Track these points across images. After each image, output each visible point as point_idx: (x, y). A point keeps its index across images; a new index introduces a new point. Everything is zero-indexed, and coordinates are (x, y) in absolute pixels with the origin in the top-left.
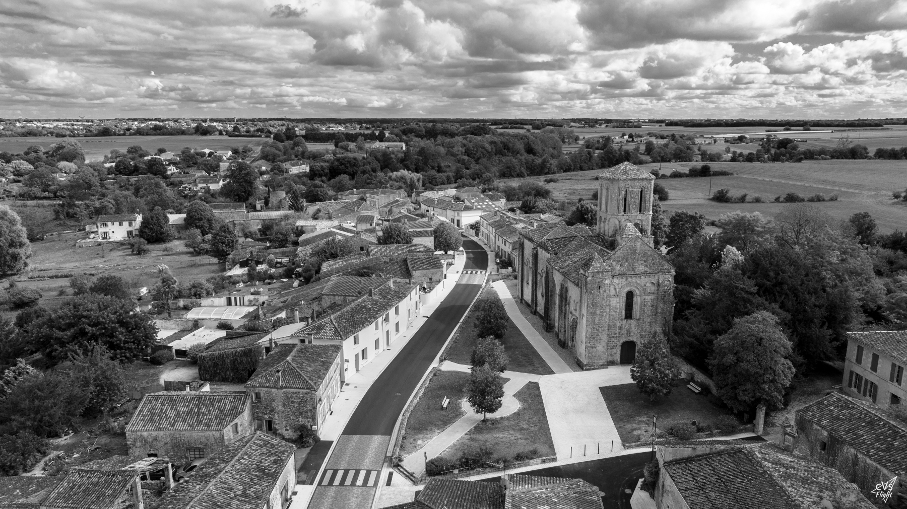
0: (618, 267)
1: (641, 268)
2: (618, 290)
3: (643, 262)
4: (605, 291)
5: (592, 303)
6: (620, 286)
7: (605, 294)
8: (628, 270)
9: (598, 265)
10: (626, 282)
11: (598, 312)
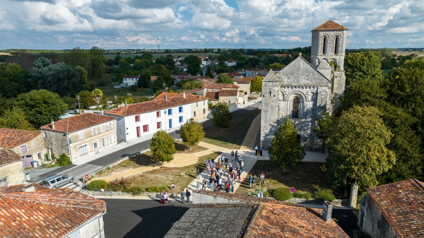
0: (286, 80)
1: (303, 81)
2: (286, 96)
3: (305, 76)
4: (274, 96)
5: (265, 104)
6: (287, 93)
7: (275, 98)
8: (294, 82)
9: (270, 77)
10: (292, 91)
11: (269, 110)
